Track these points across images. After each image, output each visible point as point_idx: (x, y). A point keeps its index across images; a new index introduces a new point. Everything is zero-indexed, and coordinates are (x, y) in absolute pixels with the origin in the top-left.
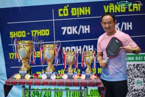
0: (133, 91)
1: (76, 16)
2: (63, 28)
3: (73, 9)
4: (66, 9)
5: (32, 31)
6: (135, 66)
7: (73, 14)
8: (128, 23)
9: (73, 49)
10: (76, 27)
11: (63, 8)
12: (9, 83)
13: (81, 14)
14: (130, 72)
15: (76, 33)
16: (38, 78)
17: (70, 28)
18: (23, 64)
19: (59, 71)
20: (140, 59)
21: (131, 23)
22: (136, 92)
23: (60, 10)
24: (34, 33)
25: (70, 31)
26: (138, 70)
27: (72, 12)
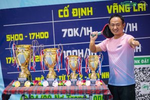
0: (139, 96)
1: (77, 17)
2: (63, 30)
3: (74, 10)
4: (66, 10)
5: (30, 34)
6: (141, 70)
7: (74, 15)
8: (133, 24)
9: (75, 53)
10: (77, 29)
11: (63, 9)
12: (7, 92)
13: (82, 15)
14: (136, 76)
15: (78, 35)
16: (39, 85)
17: (71, 30)
18: (23, 71)
19: (60, 77)
20: (146, 62)
21: (136, 24)
22: (143, 97)
23: (60, 11)
24: (32, 36)
25: (71, 33)
26: (144, 74)
27: (73, 13)
